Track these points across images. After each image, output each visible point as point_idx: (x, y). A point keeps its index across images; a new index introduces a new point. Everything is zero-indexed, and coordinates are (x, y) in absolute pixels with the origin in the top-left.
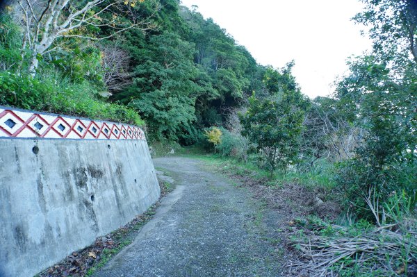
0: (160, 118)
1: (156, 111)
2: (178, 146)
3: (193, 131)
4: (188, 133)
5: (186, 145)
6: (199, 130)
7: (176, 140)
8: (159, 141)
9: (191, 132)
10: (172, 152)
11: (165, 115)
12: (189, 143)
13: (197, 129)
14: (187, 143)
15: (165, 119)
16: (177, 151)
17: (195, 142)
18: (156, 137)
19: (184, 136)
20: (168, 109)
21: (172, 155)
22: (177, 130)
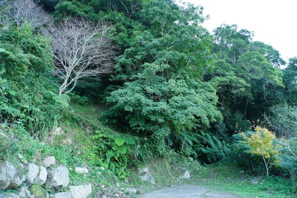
0: (154, 113)
1: (143, 99)
2: (197, 165)
3: (215, 142)
4: (210, 146)
5: (208, 163)
6: (223, 141)
7: (192, 156)
8: (162, 157)
9: (212, 144)
10: (187, 175)
11: (162, 105)
12: (212, 160)
13: (221, 140)
14: (210, 160)
15: (162, 113)
16: (194, 173)
17: (221, 157)
18: (155, 152)
19: (204, 150)
20: (167, 96)
21: (186, 181)
22: (194, 143)
